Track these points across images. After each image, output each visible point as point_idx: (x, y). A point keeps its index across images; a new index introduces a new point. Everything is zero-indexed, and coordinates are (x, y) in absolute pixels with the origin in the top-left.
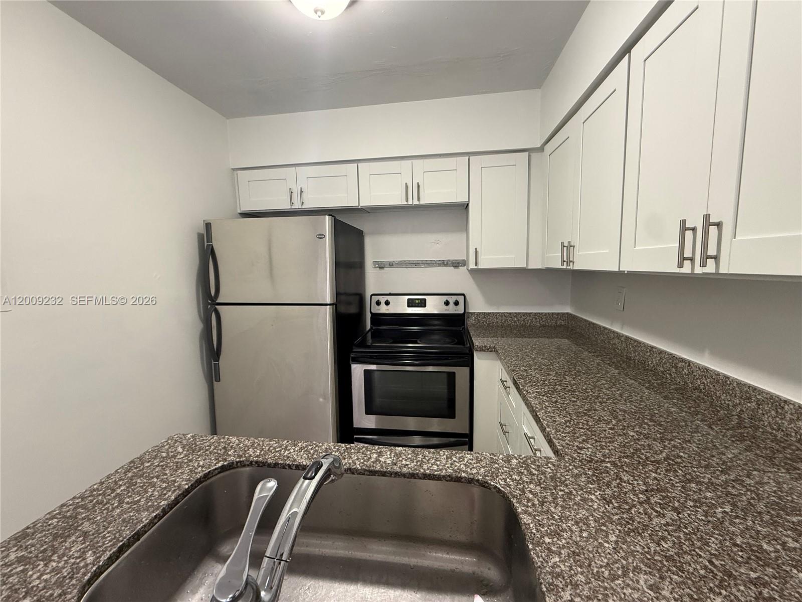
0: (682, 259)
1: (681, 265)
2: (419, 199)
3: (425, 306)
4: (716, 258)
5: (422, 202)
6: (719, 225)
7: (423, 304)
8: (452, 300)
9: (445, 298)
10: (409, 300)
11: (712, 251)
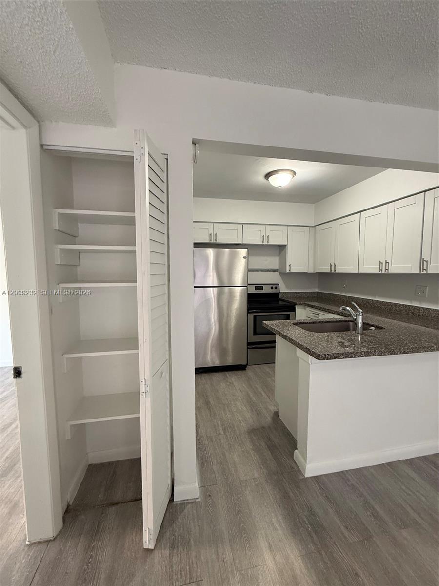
0: (380, 270)
1: (380, 271)
2: (268, 242)
3: (263, 289)
4: (388, 270)
5: (269, 244)
6: (388, 263)
7: (261, 288)
8: (274, 286)
9: (272, 285)
10: (255, 287)
11: (387, 268)
